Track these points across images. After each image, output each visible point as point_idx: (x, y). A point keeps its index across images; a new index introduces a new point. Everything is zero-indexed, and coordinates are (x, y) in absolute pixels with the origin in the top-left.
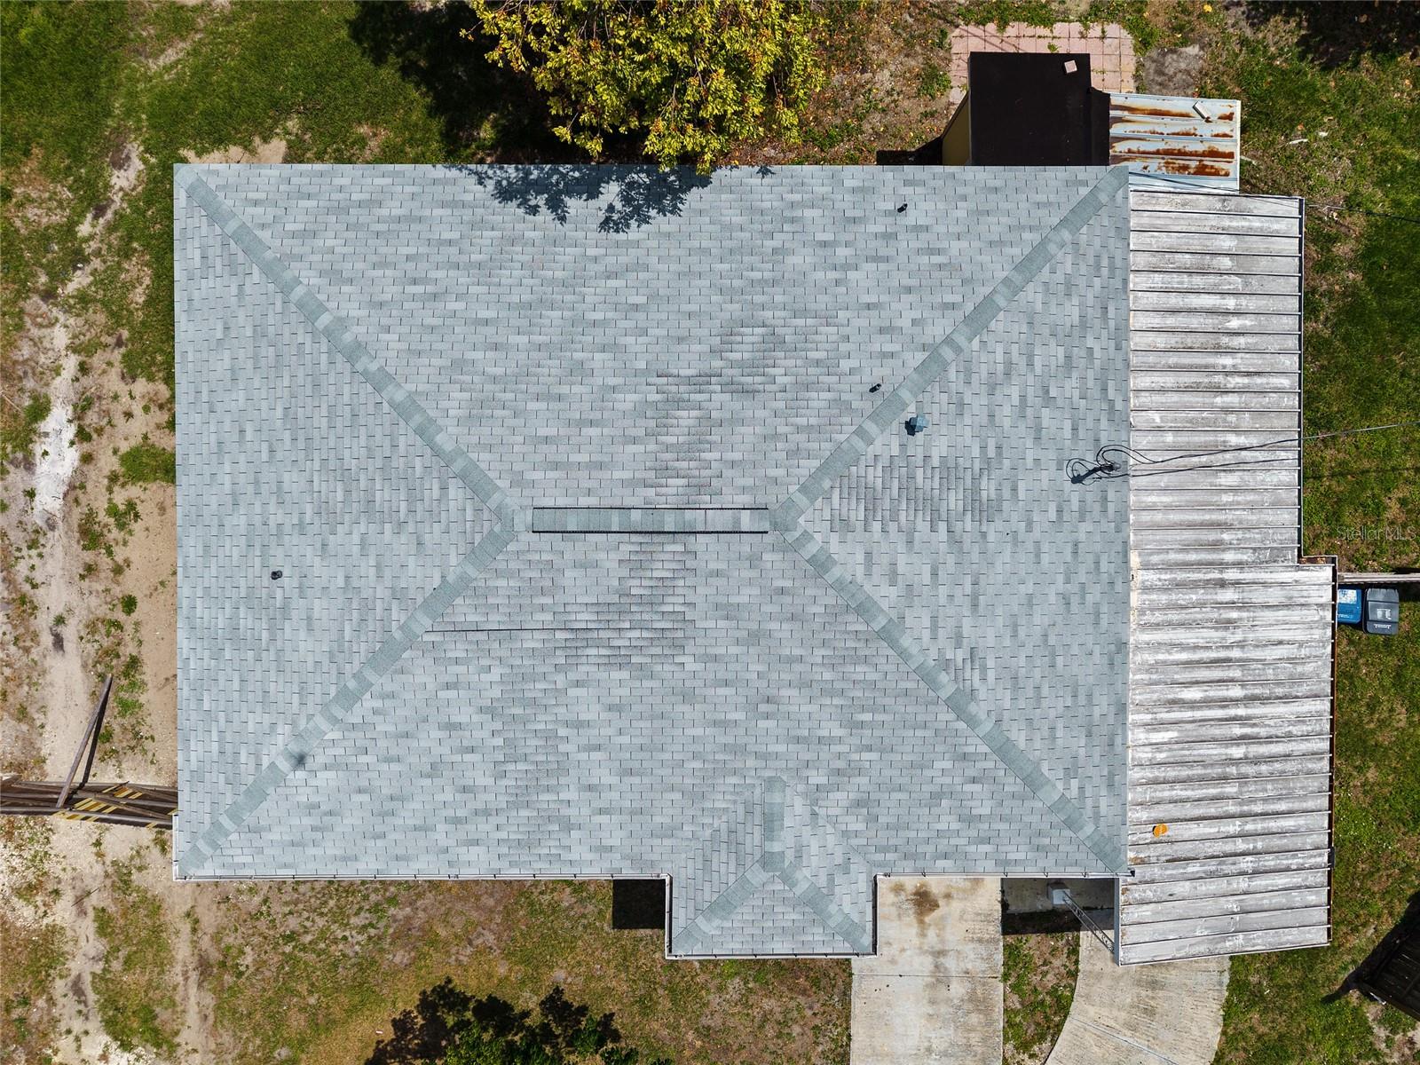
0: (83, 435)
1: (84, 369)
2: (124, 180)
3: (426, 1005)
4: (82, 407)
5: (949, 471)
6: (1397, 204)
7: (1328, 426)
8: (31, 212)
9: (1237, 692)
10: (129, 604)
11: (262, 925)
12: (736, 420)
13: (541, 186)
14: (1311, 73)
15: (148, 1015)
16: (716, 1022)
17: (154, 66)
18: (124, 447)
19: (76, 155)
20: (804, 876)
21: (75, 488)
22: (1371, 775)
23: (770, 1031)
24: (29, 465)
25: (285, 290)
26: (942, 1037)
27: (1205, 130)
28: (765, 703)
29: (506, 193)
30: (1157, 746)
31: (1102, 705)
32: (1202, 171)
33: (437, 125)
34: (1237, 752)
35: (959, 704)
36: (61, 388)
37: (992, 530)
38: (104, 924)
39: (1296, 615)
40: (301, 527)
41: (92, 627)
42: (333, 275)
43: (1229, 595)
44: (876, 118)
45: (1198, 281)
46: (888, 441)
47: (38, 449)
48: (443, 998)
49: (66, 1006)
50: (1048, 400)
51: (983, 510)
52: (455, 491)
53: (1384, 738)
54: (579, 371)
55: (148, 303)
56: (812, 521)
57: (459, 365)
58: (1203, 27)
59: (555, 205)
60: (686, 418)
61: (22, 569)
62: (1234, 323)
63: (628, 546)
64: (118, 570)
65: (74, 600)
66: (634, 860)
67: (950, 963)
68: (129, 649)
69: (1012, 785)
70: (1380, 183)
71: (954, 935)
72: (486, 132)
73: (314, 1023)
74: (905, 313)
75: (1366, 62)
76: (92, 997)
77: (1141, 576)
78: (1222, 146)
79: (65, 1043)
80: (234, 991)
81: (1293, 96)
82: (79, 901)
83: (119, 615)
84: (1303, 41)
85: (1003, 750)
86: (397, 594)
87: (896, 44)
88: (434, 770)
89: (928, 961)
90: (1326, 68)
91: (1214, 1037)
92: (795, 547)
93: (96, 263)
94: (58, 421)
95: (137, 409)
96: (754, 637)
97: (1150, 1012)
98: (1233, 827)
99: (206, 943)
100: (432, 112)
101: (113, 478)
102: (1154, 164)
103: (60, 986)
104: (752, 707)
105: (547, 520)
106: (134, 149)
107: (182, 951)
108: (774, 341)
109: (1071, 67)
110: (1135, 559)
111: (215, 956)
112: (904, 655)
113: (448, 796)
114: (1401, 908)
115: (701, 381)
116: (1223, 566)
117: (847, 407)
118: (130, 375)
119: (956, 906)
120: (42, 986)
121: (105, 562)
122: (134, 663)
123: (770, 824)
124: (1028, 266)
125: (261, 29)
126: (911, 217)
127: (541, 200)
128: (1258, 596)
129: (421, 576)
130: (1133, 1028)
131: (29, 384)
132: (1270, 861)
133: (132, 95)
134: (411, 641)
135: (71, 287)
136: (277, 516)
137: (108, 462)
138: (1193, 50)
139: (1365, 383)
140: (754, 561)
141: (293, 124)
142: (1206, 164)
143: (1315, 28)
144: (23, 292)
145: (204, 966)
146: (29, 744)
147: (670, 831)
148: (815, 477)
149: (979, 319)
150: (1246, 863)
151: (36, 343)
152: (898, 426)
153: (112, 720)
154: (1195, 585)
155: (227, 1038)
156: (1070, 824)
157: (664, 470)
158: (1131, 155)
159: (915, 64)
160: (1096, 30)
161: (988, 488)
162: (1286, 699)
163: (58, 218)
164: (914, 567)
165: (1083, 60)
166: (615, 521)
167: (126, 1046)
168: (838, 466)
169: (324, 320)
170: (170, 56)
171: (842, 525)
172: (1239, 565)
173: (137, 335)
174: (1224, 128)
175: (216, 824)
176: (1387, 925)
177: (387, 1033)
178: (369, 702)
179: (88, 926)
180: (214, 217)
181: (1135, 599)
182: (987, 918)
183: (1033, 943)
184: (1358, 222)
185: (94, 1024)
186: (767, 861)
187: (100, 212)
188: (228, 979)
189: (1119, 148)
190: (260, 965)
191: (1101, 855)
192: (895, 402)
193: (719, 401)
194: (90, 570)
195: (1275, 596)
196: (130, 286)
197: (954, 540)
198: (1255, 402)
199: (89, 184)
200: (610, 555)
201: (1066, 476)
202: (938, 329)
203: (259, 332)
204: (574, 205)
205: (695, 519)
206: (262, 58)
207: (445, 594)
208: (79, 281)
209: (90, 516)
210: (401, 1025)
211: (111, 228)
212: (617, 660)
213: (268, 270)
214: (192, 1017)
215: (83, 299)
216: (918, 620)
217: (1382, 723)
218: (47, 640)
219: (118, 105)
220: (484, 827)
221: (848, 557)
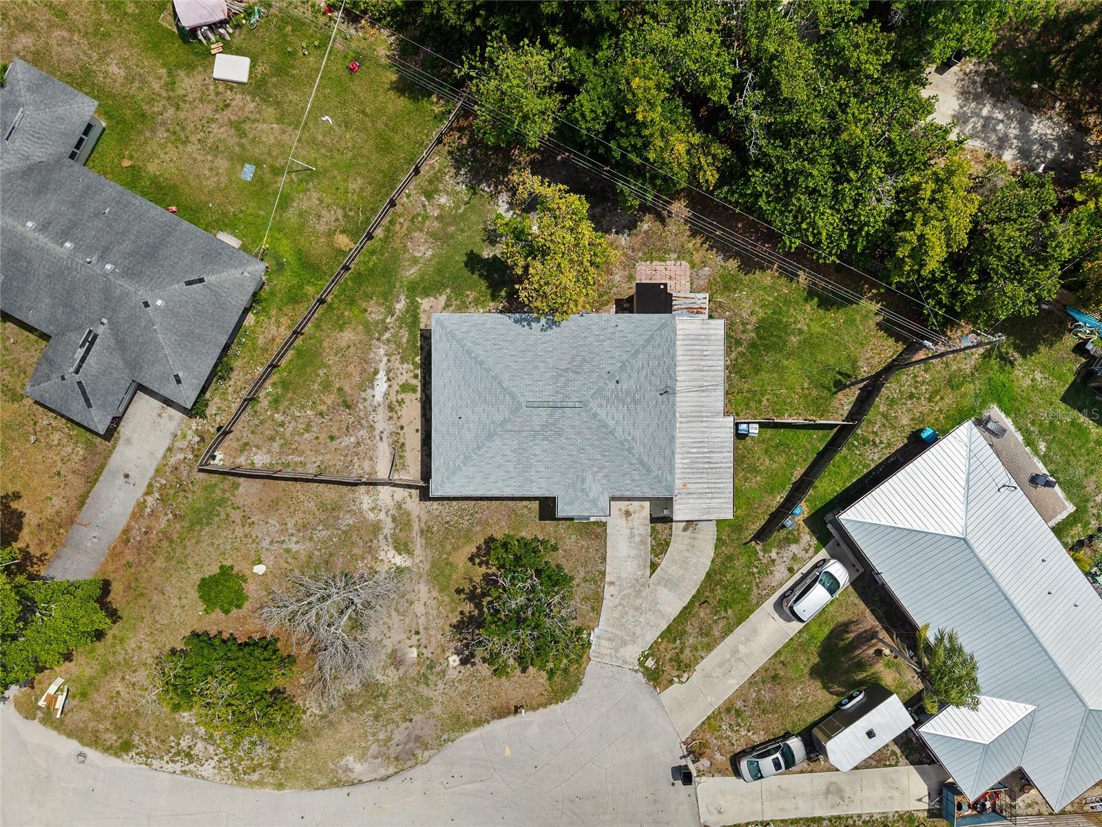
0: (389, 380)
1: (389, 361)
2: (400, 306)
3: (486, 542)
4: (388, 371)
5: (627, 393)
6: (766, 313)
7: (745, 378)
8: (373, 316)
9: (706, 450)
10: (402, 428)
11: (440, 519)
12: (574, 380)
13: (525, 320)
14: (742, 275)
15: (406, 544)
16: (568, 548)
17: (408, 274)
18: (400, 383)
19: (386, 300)
20: (591, 495)
21: (386, 395)
22: (758, 478)
23: (583, 550)
24: (373, 388)
25: (463, 347)
26: (633, 552)
27: (699, 302)
28: (582, 450)
29: (516, 322)
30: (684, 464)
31: (668, 452)
32: (697, 313)
33: (489, 291)
34: (706, 466)
35: (630, 450)
36: (382, 367)
37: (638, 407)
38: (394, 519)
39: (723, 430)
40: (467, 406)
41: (391, 434)
42: (475, 343)
43: (704, 424)
44: (615, 289)
45: (695, 342)
46: (612, 385)
47: (375, 383)
48: (490, 540)
49: (383, 542)
50: (653, 374)
51: (636, 402)
52: (507, 397)
53: (762, 468)
54: (536, 368)
55: (408, 342)
56: (593, 405)
57: (507, 366)
58: (710, 262)
59: (529, 324)
60: (563, 379)
61: (371, 417)
62: (705, 353)
63: (549, 410)
64: (399, 418)
65: (386, 426)
66: (548, 491)
67: (635, 531)
68: (401, 441)
69: (644, 471)
70: (761, 307)
71: (636, 523)
72: (503, 293)
73: (453, 548)
74: (617, 353)
75: (757, 272)
76: (390, 540)
77: (679, 419)
78: (703, 306)
79: (382, 553)
80: (431, 538)
81: (736, 282)
82: (386, 513)
83: (399, 431)
84: (739, 266)
85: (641, 462)
86: (493, 422)
87: (621, 267)
88: (499, 467)
89: (629, 531)
90: (746, 274)
91: (712, 555)
92: (589, 411)
93: (392, 330)
94: (382, 376)
95: (404, 372)
96: (579, 433)
97: (693, 546)
98: (706, 486)
99: (423, 525)
100: (488, 288)
101: (397, 392)
102: (684, 311)
103: (381, 537)
104: (578, 451)
105: (530, 404)
106: (403, 297)
107: (416, 527)
108: (584, 360)
109: (662, 287)
110: (678, 415)
111: (425, 528)
112: (616, 438)
113: (502, 473)
114: (767, 517)
115: (566, 370)
116: (702, 417)
117: (602, 377)
118: (402, 363)
119: (637, 515)
120: (376, 537)
121: (395, 416)
122: (403, 444)
123: (583, 481)
124: (648, 341)
125: (438, 263)
126: (618, 328)
127: (525, 323)
128: (712, 425)
129: (499, 418)
130: (688, 551)
131: (373, 365)
132: (715, 495)
133: (401, 282)
134: (496, 434)
135: (385, 337)
136: (460, 403)
137: (396, 387)
138: (707, 269)
139: (756, 365)
140: (579, 414)
141: (448, 291)
142: (698, 311)
143: (743, 263)
144: (372, 339)
145: (422, 531)
146: (373, 467)
147: (558, 483)
148: (594, 394)
149: (635, 354)
150: (709, 495)
151: (375, 353)
152: (614, 382)
153: (397, 461)
154: (695, 422)
155: (428, 552)
156: (659, 482)
157: (557, 392)
158: (678, 309)
159: (626, 273)
160: (678, 263)
161: (637, 397)
162: (720, 452)
163: (381, 317)
164: (619, 416)
165: (665, 285)
166: (546, 405)
167: (400, 554)
168: (599, 391)
169: (473, 355)
170: (413, 271)
171: (600, 406)
172: (707, 417)
173: (404, 351)
174: (704, 301)
175: (443, 481)
176: (763, 522)
177: (475, 550)
178: (484, 449)
179: (389, 520)
180: (443, 327)
181: (678, 425)
182: (646, 519)
183: (659, 526)
184: (754, 319)
185: (391, 548)
186: (582, 490)
187: (393, 315)
188: (429, 535)
189: (675, 307)
190: (438, 531)
191: (668, 491)
192: (613, 376)
193: (571, 375)
194: (391, 418)
195: (717, 425)
196: (401, 337)
197: (629, 410)
198: (711, 374)
199: (390, 307)
200: (544, 413)
201: (658, 393)
202: (625, 357)
203: (455, 357)
204: (534, 324)
205: (565, 404)
206: (439, 272)
207: (504, 422)
208: (387, 335)
209: (391, 402)
210: (479, 548)
211: (396, 320)
212: (546, 439)
213: (458, 341)
214: (418, 546)
215: (388, 340)
216: (619, 429)
217: (761, 464)
218: (378, 438)
219: (398, 285)
220: (510, 482)
221: (602, 414)
